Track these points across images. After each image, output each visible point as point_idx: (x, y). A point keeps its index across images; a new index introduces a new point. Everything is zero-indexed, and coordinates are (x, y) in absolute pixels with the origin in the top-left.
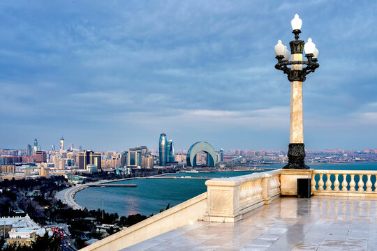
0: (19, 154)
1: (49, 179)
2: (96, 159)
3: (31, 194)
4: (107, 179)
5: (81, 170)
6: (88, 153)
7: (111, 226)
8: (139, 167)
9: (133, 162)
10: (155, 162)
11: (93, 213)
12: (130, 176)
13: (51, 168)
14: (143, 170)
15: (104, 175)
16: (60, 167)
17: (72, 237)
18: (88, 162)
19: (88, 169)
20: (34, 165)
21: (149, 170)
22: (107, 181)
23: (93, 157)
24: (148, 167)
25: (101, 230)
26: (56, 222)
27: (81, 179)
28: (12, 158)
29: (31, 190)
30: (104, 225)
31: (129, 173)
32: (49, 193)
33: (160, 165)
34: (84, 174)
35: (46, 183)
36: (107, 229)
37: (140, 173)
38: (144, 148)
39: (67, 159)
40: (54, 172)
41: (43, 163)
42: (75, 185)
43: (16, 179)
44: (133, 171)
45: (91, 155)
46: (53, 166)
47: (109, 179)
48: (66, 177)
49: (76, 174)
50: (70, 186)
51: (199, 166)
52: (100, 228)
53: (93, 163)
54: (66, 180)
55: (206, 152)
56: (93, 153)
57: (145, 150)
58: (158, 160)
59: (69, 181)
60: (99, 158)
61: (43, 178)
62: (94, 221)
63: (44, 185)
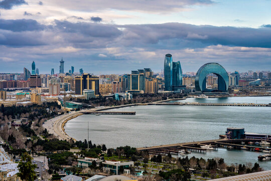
0: (16, 78)
1: (41, 106)
2: (94, 83)
3: (18, 122)
4: (104, 105)
5: (77, 96)
6: (85, 77)
7: (93, 159)
8: (142, 92)
9: (135, 86)
10: (160, 86)
11: (79, 144)
12: (130, 102)
13: (45, 94)
14: (145, 95)
15: (101, 101)
16: (55, 93)
17: (50, 172)
18: (85, 87)
19: (84, 94)
20: (28, 90)
21: (152, 95)
22: (104, 107)
23: (90, 81)
24: (153, 92)
25: (83, 165)
26: (36, 154)
27: (75, 105)
28: (6, 82)
29: (19, 118)
30: (86, 158)
31: (129, 99)
32: (37, 120)
33: (166, 89)
34: (79, 100)
35: (36, 110)
36: (89, 163)
37: (142, 98)
38: (148, 70)
39: (63, 84)
40: (47, 97)
41: (37, 88)
42: (68, 112)
43: (5, 105)
44: (134, 96)
45: (88, 79)
46: (47, 91)
47: (107, 105)
48: (59, 103)
49: (71, 99)
50: (63, 113)
51: (209, 91)
52: (82, 162)
53: (90, 88)
54: (59, 107)
55: (218, 75)
56: (90, 76)
57: (149, 73)
58: (164, 84)
59: (63, 108)
60: (97, 82)
61: (34, 105)
62: (77, 153)
63: (33, 113)
